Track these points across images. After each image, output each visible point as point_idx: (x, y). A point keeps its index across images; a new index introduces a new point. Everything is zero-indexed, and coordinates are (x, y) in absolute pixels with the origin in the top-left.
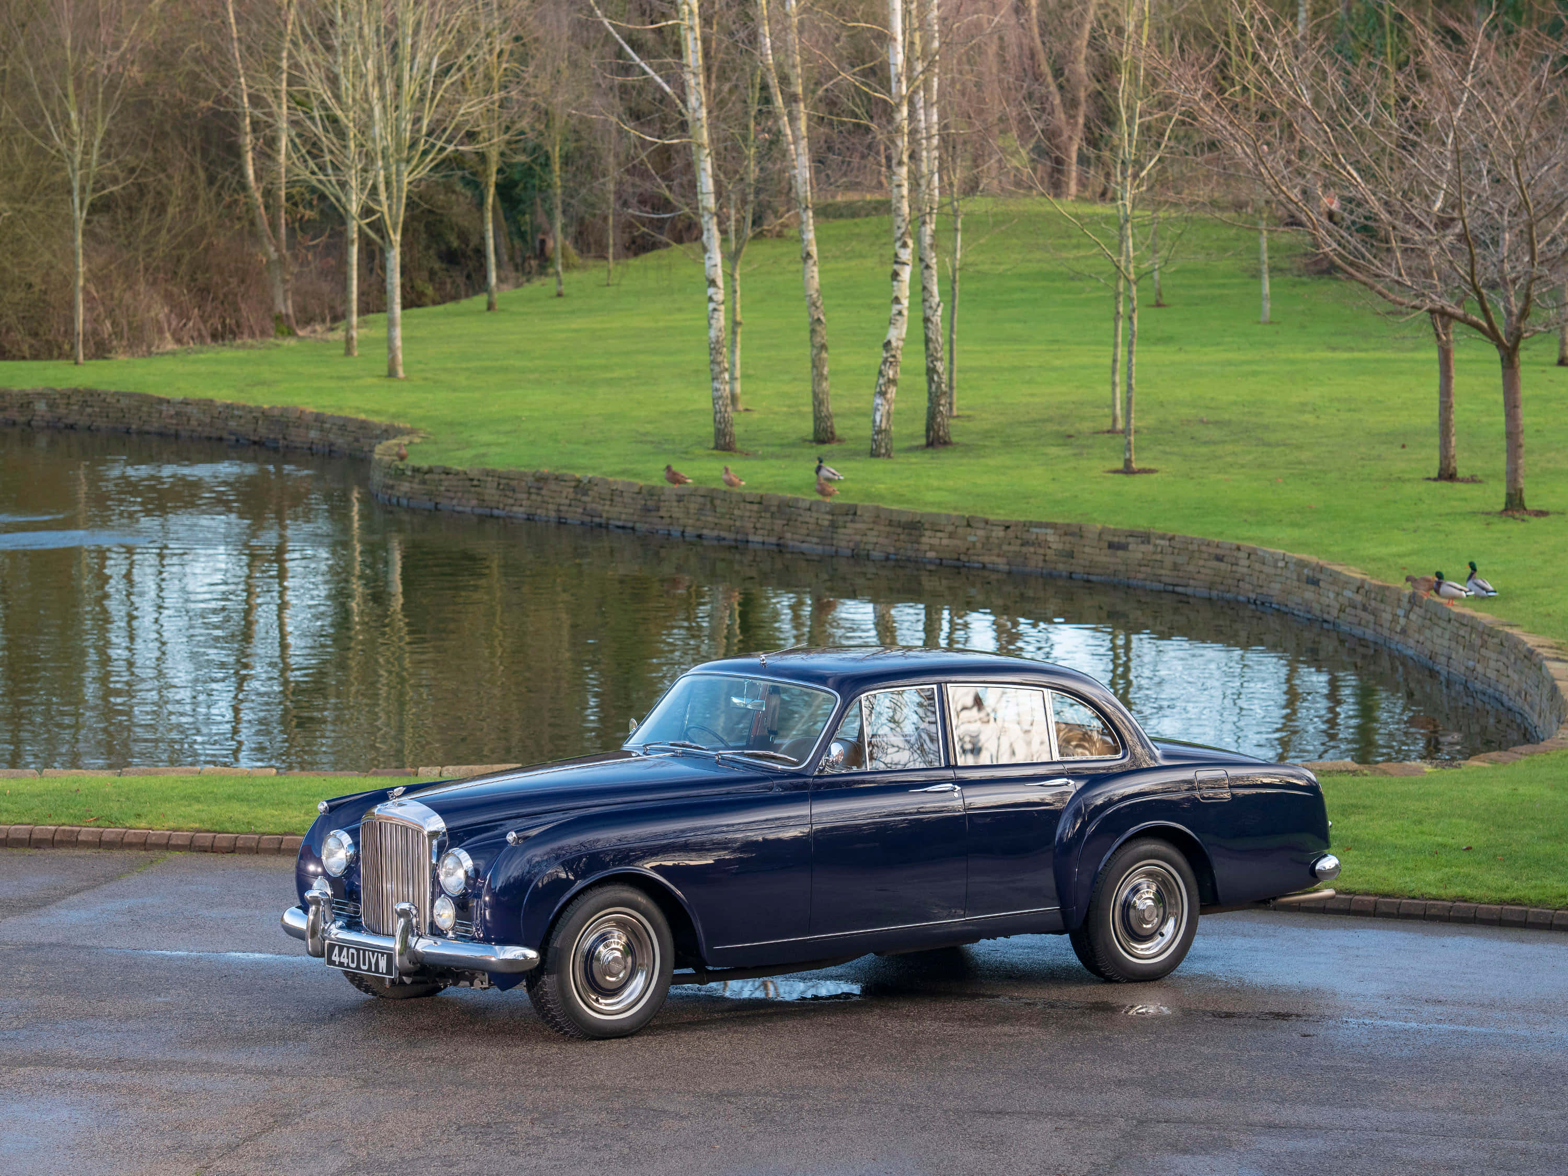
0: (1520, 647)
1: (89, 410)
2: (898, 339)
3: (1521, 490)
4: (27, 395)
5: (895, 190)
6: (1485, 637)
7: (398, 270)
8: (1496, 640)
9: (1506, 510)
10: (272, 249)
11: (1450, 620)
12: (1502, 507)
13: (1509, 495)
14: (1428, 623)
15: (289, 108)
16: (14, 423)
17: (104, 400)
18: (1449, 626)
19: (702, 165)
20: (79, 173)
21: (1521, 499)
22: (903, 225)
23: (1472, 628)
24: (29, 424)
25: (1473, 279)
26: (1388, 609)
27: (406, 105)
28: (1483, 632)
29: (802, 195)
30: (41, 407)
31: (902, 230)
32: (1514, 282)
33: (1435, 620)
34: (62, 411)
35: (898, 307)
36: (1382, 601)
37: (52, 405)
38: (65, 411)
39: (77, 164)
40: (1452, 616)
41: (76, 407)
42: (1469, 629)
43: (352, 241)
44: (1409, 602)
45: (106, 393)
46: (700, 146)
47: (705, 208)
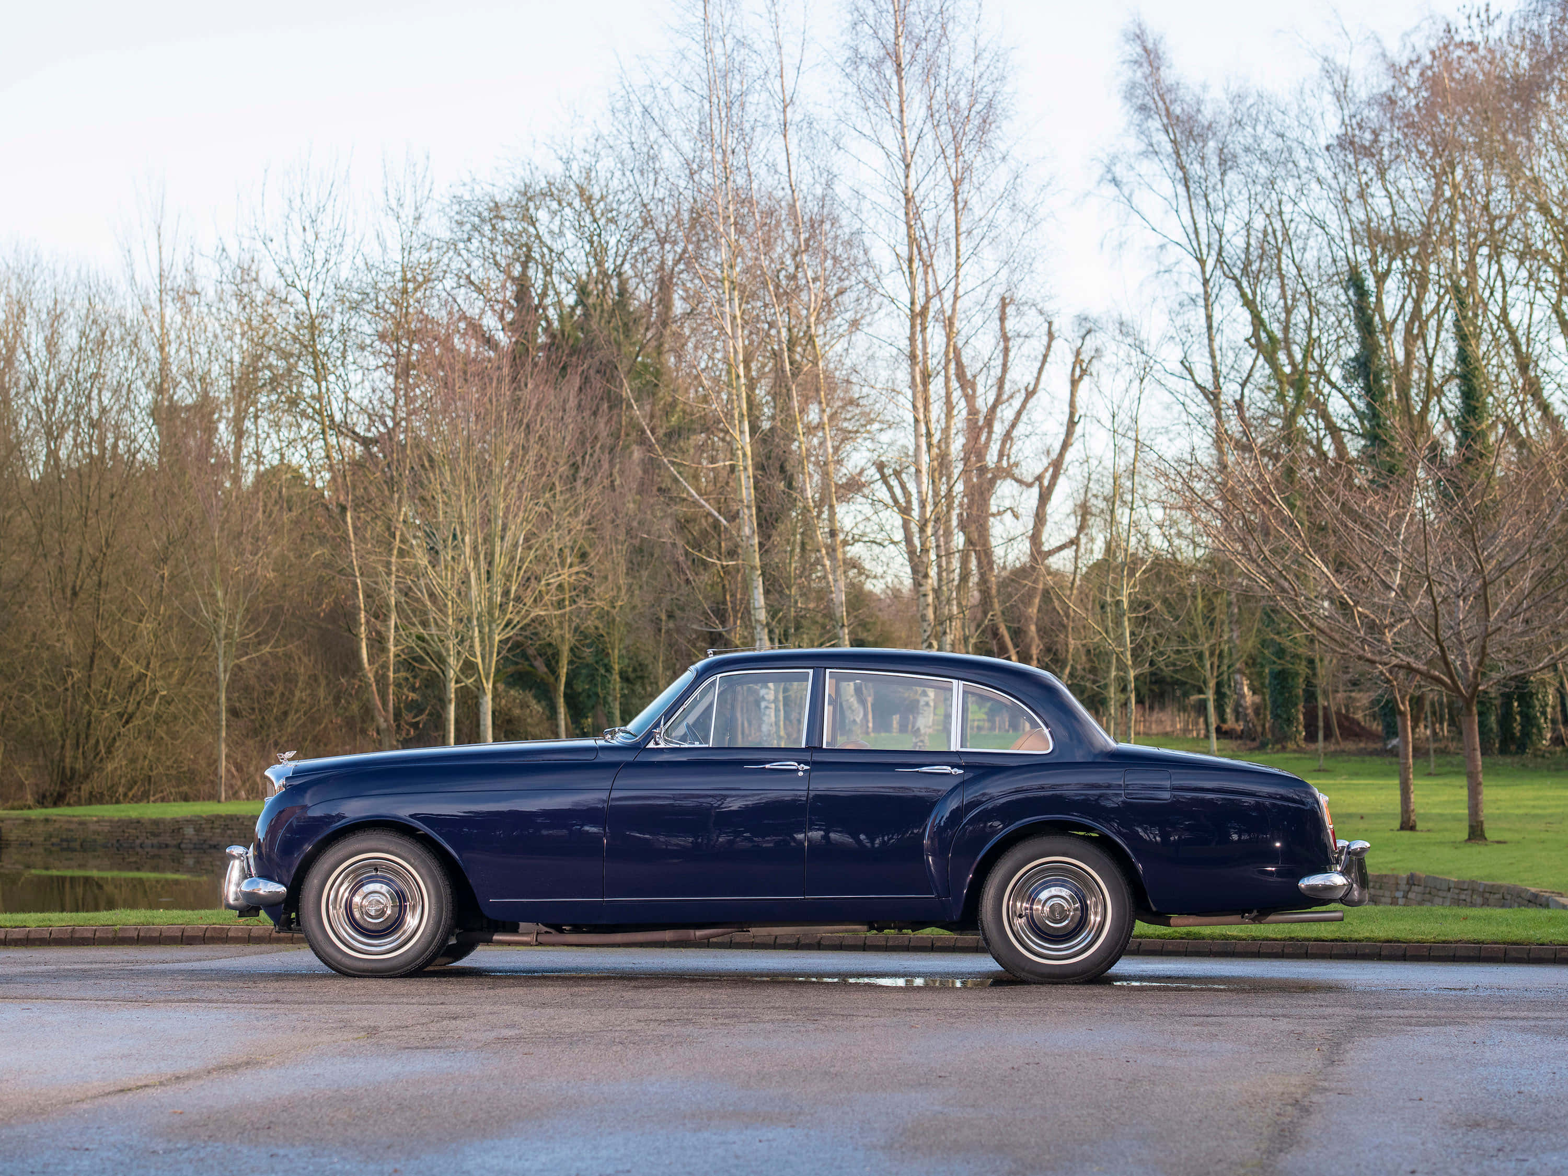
0: (1523, 895)
1: (229, 832)
2: (926, 727)
3: (1482, 822)
4: (178, 822)
5: (922, 599)
6: (1487, 895)
7: (490, 713)
8: (1497, 896)
9: (1470, 839)
10: (382, 720)
11: (1449, 890)
12: (1466, 837)
13: (1471, 827)
14: (1427, 896)
15: (397, 577)
16: (167, 846)
17: (242, 823)
18: (1449, 895)
19: (755, 584)
20: (223, 642)
21: (1482, 830)
22: (929, 629)
23: (1473, 891)
24: (179, 846)
25: (1437, 634)
26: (1387, 893)
27: (497, 577)
28: (1484, 892)
29: (838, 615)
30: (189, 831)
31: (928, 633)
32: (1469, 641)
33: (1434, 892)
34: (207, 834)
35: (925, 699)
36: (1381, 888)
37: (199, 830)
38: (209, 834)
39: (222, 635)
40: (1452, 885)
41: (218, 831)
42: (1469, 892)
43: (450, 701)
44: (1408, 883)
45: (244, 817)
46: (753, 568)
47: (757, 621)
